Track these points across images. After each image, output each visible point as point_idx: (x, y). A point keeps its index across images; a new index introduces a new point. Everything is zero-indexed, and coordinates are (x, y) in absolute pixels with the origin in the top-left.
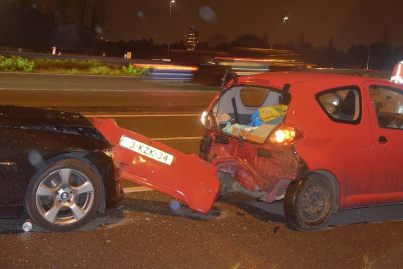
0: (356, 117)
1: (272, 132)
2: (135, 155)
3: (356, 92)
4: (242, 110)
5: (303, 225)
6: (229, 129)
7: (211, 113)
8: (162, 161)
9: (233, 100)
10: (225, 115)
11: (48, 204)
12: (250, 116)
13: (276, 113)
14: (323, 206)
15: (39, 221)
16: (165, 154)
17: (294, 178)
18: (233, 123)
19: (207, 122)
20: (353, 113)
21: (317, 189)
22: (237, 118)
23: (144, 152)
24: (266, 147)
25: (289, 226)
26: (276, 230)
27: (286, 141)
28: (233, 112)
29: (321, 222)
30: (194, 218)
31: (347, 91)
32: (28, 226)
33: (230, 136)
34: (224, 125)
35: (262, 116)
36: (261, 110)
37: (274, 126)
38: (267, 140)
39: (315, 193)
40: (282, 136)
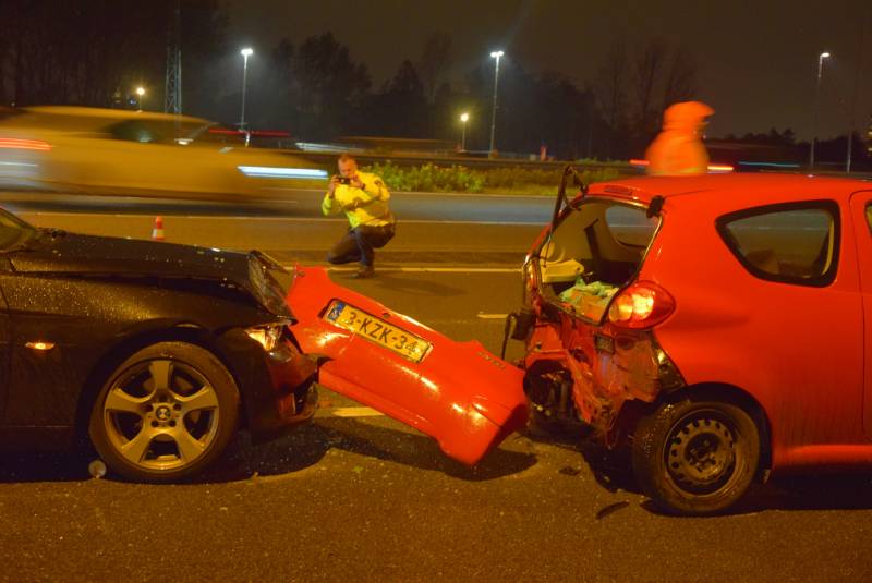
1: (615, 300)
10: (572, 262)
16: (411, 340)
23: (371, 334)
24: (605, 330)
28: (588, 256)
38: (606, 316)
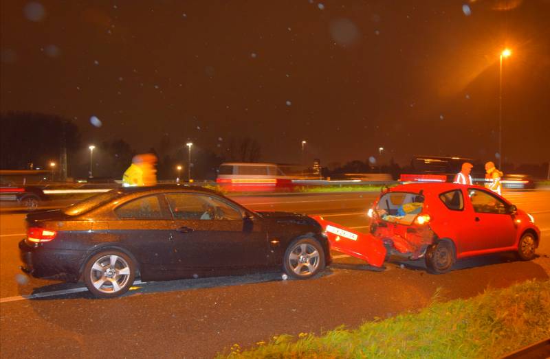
0: (461, 207)
1: (416, 218)
2: (335, 236)
3: (459, 192)
4: (392, 207)
5: (438, 271)
6: (387, 218)
7: (375, 210)
8: (351, 238)
9: (387, 201)
10: (383, 210)
11: (295, 264)
12: (397, 210)
13: (413, 208)
14: (447, 259)
15: (291, 274)
16: (352, 234)
17: (430, 243)
18: (387, 215)
19: (373, 215)
20: (459, 204)
21: (444, 250)
22: (390, 212)
24: (412, 227)
25: (428, 272)
26: (422, 274)
27: (425, 223)
28: (386, 208)
29: (447, 268)
30: (373, 271)
31: (454, 193)
32: (285, 277)
33: (387, 221)
34: (382, 216)
35: (405, 210)
36: (404, 206)
37: (416, 215)
38: (413, 223)
39: (443, 252)
40: (423, 220)
